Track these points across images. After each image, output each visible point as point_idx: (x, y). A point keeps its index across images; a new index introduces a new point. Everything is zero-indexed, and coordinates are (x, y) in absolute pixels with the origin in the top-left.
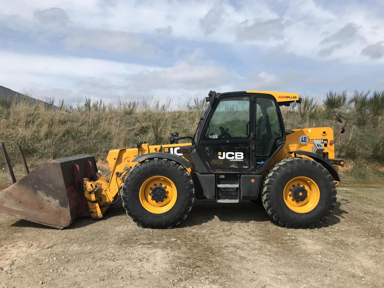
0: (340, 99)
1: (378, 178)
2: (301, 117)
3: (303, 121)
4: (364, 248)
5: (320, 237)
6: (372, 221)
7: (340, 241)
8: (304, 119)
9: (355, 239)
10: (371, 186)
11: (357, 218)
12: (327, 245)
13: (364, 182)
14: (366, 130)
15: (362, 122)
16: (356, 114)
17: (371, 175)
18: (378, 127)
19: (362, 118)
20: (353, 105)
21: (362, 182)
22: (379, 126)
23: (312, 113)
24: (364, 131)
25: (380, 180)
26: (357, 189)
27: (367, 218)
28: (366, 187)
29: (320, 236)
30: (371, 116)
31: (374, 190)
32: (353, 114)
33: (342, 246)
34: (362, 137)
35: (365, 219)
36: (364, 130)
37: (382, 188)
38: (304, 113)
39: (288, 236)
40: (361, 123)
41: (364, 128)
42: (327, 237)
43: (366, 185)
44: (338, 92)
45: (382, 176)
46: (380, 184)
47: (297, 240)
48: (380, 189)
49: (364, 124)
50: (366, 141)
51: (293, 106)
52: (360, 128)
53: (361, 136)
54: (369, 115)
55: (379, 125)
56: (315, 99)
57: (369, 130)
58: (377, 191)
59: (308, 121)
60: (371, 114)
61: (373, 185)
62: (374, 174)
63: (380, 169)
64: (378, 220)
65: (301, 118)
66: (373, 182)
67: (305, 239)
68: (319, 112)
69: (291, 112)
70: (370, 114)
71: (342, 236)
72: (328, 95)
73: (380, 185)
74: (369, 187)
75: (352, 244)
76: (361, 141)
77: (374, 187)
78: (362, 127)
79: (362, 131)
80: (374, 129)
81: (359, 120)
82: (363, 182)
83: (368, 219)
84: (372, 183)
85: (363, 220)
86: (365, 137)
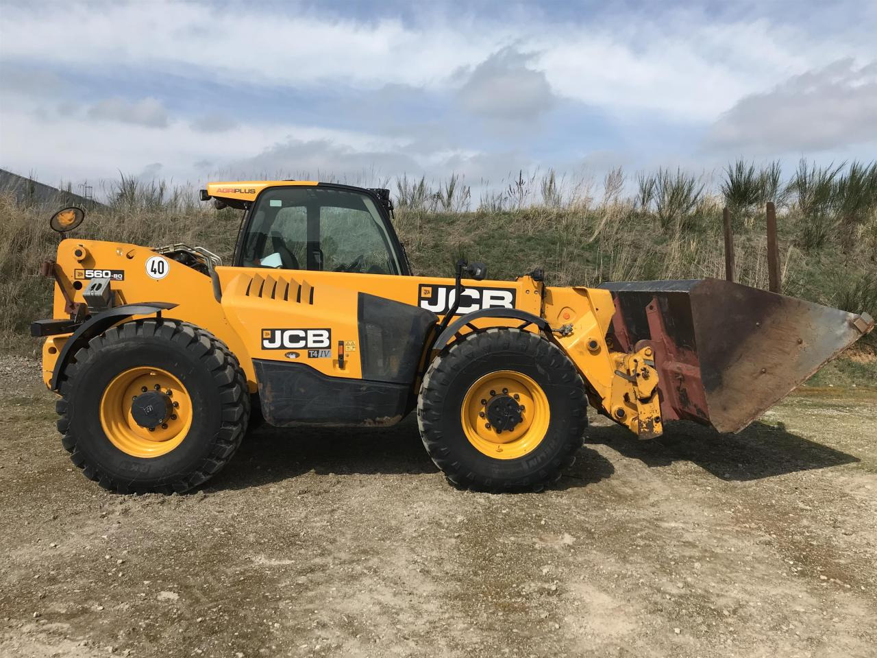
0: (763, 182)
1: (850, 380)
2: (663, 227)
3: (667, 236)
4: (771, 629)
5: (641, 580)
6: (813, 517)
7: (697, 597)
8: (670, 232)
9: (749, 588)
10: (829, 401)
11: (772, 505)
12: (654, 616)
13: (811, 391)
14: (823, 259)
15: (815, 241)
16: (801, 220)
17: (830, 374)
18: (854, 252)
19: (814, 229)
20: (795, 197)
21: (806, 390)
22: (858, 250)
23: (690, 217)
24: (819, 262)
25: (854, 386)
26: (790, 412)
27: (801, 505)
28: (815, 406)
29: (640, 578)
30: (838, 223)
31: (835, 413)
32: (794, 221)
33: (700, 620)
34: (813, 276)
35: (794, 509)
36: (817, 259)
37: (857, 409)
38: (670, 216)
39: (541, 578)
40: (812, 242)
41: (819, 254)
42: (664, 580)
43: (816, 400)
44: (757, 164)
45: (858, 375)
46: (851, 397)
47: (564, 596)
48: (851, 411)
49: (819, 244)
50: (823, 286)
51: (643, 199)
52: (808, 254)
53: (811, 274)
54: (833, 221)
55: (856, 248)
56: (699, 181)
57: (831, 259)
58: (842, 418)
59: (677, 235)
60: (838, 219)
61: (834, 401)
62: (840, 371)
63: (854, 359)
64: (832, 513)
65: (662, 230)
66: (834, 391)
67: (590, 588)
68: (709, 214)
69: (637, 215)
70: (835, 219)
71: (711, 575)
72: (731, 171)
73: (851, 401)
74: (822, 406)
75: (735, 612)
76: (809, 287)
77: (834, 406)
78: (813, 251)
79: (814, 261)
80: (845, 256)
81: (808, 234)
82: (809, 390)
83: (802, 510)
84: (833, 393)
85: (787, 513)
86: (821, 277)
